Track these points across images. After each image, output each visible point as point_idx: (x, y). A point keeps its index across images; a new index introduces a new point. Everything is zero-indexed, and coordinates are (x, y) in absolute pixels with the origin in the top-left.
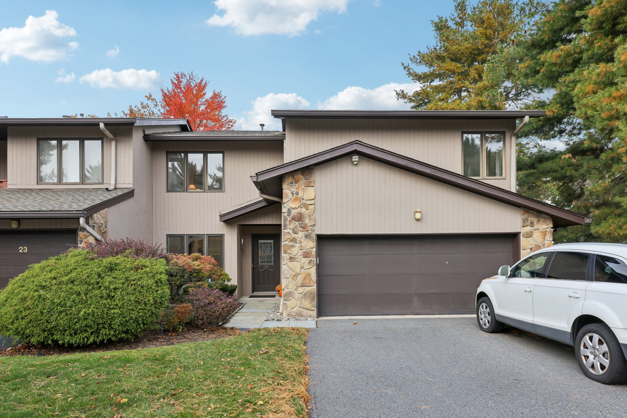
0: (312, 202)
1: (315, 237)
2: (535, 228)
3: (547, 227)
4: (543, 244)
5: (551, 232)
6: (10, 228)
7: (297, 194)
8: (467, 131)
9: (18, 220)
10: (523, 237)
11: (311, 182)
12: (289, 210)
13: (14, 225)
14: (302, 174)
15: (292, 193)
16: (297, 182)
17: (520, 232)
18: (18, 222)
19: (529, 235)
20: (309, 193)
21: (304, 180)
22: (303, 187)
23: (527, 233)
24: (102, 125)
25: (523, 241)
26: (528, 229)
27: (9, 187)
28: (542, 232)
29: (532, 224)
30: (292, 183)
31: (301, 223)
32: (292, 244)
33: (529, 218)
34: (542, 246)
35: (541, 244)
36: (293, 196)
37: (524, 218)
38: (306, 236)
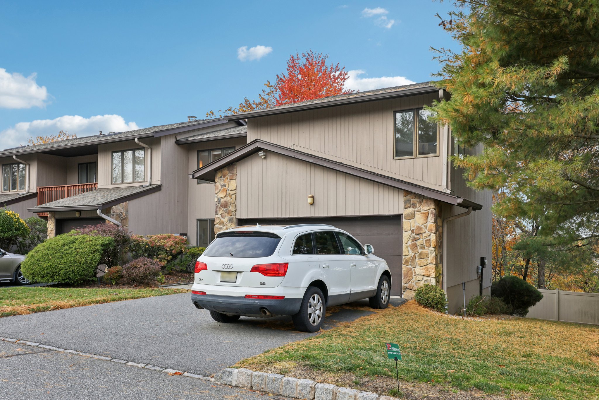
0: (234, 192)
1: (236, 221)
2: (417, 209)
3: (428, 208)
4: (424, 226)
5: (432, 213)
6: (74, 217)
7: (225, 186)
8: (399, 109)
9: (80, 212)
10: (405, 219)
11: (233, 175)
12: (219, 199)
13: (77, 215)
14: (228, 170)
15: (222, 186)
16: (224, 176)
17: (403, 214)
18: (79, 213)
19: (412, 217)
20: (232, 185)
21: (229, 174)
22: (228, 180)
23: (408, 215)
24: (136, 140)
25: (405, 223)
26: (410, 210)
27: (99, 187)
28: (423, 213)
29: (414, 206)
30: (221, 177)
31: (227, 210)
32: (221, 226)
33: (412, 200)
34: (424, 227)
35: (422, 226)
36: (222, 187)
37: (406, 200)
38: (230, 220)
